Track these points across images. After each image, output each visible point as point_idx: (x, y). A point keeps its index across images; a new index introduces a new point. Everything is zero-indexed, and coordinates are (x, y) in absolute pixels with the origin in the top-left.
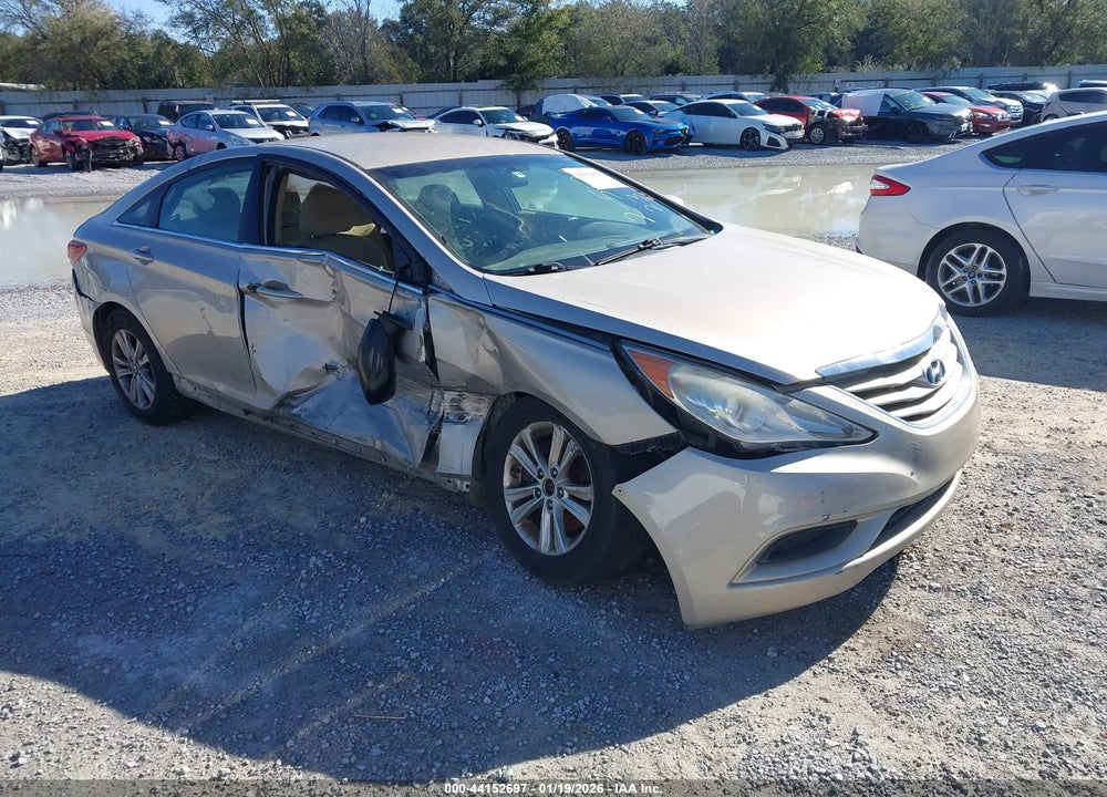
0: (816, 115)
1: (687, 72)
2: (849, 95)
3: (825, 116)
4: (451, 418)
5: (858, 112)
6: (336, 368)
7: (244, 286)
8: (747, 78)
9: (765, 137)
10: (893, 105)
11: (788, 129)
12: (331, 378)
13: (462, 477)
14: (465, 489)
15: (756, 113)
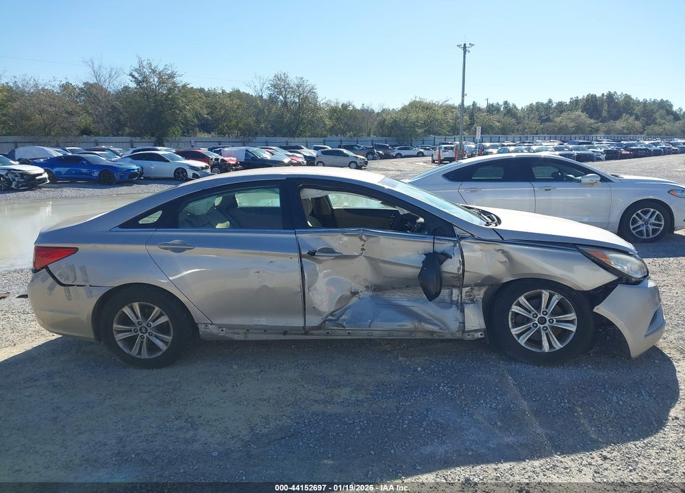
0: (213, 160)
1: (97, 134)
2: (226, 149)
3: (219, 161)
4: (467, 301)
5: (235, 159)
6: (358, 293)
7: (304, 252)
8: (138, 139)
9: (190, 173)
10: (252, 156)
11: (203, 168)
12: (355, 299)
13: (476, 331)
14: (480, 336)
15: (178, 159)
